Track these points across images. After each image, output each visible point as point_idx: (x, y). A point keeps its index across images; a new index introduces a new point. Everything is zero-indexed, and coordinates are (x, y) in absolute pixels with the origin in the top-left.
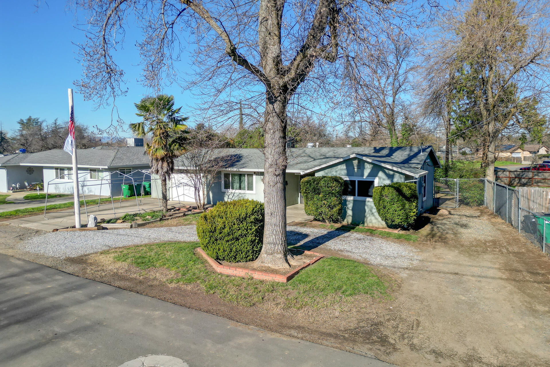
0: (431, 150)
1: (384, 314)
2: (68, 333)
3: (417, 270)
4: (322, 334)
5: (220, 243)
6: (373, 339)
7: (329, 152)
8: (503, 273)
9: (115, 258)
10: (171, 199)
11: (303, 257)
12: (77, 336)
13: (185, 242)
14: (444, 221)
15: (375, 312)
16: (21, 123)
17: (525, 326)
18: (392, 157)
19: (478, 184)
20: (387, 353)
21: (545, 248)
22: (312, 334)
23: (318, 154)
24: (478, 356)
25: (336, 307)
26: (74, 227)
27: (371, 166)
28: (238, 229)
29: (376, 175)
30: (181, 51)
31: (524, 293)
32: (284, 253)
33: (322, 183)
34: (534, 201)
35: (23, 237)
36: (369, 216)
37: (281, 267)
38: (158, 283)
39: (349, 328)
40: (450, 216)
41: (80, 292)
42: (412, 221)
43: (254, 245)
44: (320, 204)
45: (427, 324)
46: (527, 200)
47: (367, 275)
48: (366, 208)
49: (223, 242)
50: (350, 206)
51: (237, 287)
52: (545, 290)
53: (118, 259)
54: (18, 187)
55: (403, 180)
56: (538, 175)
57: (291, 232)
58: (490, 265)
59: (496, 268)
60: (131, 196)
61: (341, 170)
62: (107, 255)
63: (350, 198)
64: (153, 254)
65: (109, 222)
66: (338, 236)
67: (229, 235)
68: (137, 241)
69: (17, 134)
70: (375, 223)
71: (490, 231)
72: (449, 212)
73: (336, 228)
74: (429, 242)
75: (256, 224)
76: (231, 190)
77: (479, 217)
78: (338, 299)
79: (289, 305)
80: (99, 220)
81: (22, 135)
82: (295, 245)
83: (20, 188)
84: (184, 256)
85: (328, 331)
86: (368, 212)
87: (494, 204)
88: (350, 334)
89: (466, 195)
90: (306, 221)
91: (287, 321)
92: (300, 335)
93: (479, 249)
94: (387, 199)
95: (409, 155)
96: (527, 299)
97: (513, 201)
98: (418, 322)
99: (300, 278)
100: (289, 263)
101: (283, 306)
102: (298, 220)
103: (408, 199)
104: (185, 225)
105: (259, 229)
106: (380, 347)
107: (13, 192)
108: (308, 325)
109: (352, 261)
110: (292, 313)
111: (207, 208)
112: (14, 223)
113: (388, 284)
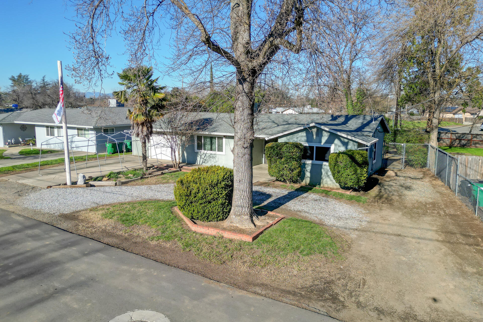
0: (382, 119)
1: (336, 273)
2: (66, 288)
3: (365, 231)
4: (283, 291)
5: (195, 205)
6: (325, 297)
7: (291, 118)
8: (440, 235)
9: (103, 215)
10: (150, 157)
11: (267, 218)
12: (74, 291)
13: (163, 201)
14: (391, 183)
15: (327, 271)
16: (13, 79)
17: (455, 286)
18: (347, 125)
19: (422, 149)
20: (337, 310)
21: (478, 212)
22: (273, 291)
23: (281, 120)
24: (414, 313)
25: (294, 266)
26: (66, 184)
27: (328, 134)
28: (211, 193)
29: (332, 142)
30: (160, 37)
31: (456, 254)
32: (250, 214)
33: (284, 149)
34: (470, 168)
35: (22, 194)
36: (325, 178)
37: (247, 227)
38: (141, 240)
39: (306, 286)
40: (396, 178)
41: (74, 248)
42: (362, 184)
43: (224, 207)
44: (282, 167)
45: (372, 283)
46: (464, 167)
47: (322, 235)
48: (323, 170)
49: (197, 205)
50: (309, 168)
51: (210, 245)
52: (475, 252)
53: (105, 216)
54: (13, 142)
55: (356, 147)
56: (476, 137)
57: (256, 192)
58: (428, 227)
59: (433, 230)
60: (114, 153)
61: (302, 136)
62: (96, 212)
63: (309, 162)
64: (135, 212)
65: (96, 179)
66: (298, 196)
67: (202, 198)
68: (121, 199)
69: (9, 90)
70: (330, 184)
71: (430, 194)
72: (396, 173)
73: (296, 188)
74: (376, 204)
75: (226, 189)
76: (203, 150)
77: (421, 179)
78: (297, 258)
79: (255, 264)
80: (87, 178)
81: (14, 91)
82: (259, 205)
83: (15, 144)
84: (163, 215)
85: (288, 289)
86: (324, 174)
87: (435, 168)
88: (306, 291)
89: (411, 158)
90: (270, 182)
91: (252, 279)
92: (264, 292)
93: (420, 211)
94: (342, 165)
95: (362, 123)
96: (459, 261)
97: (452, 167)
98: (364, 281)
99: (264, 238)
100: (254, 224)
101: (249, 265)
102: (262, 180)
103: (360, 165)
104: (163, 183)
105: (229, 193)
106: (331, 304)
107: (9, 147)
108: (271, 283)
109: (309, 222)
110: (257, 271)
111: (182, 167)
112: (12, 178)
113: (340, 245)
